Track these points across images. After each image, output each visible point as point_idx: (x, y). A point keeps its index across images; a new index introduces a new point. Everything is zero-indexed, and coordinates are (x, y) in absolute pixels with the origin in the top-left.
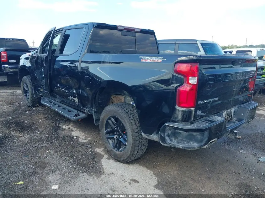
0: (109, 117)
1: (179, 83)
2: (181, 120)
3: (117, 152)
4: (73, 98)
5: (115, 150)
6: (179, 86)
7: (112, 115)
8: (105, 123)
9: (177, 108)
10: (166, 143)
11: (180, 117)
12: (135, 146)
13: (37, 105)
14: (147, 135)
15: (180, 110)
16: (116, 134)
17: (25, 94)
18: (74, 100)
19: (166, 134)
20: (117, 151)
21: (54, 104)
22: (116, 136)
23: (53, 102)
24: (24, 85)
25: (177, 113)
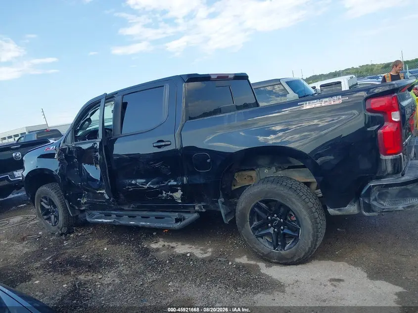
0: (255, 203)
1: (378, 125)
2: (391, 172)
3: (283, 252)
4: (171, 194)
5: (277, 250)
6: (379, 128)
7: (263, 199)
8: (248, 215)
9: (383, 157)
10: (373, 211)
11: (390, 169)
12: (317, 232)
13: (74, 228)
14: (339, 210)
15: (388, 160)
16: (270, 227)
17: (45, 217)
18: (171, 196)
19: (372, 198)
20: (281, 250)
21: (117, 216)
22: (272, 228)
23: (114, 214)
24: (42, 201)
25: (383, 164)
